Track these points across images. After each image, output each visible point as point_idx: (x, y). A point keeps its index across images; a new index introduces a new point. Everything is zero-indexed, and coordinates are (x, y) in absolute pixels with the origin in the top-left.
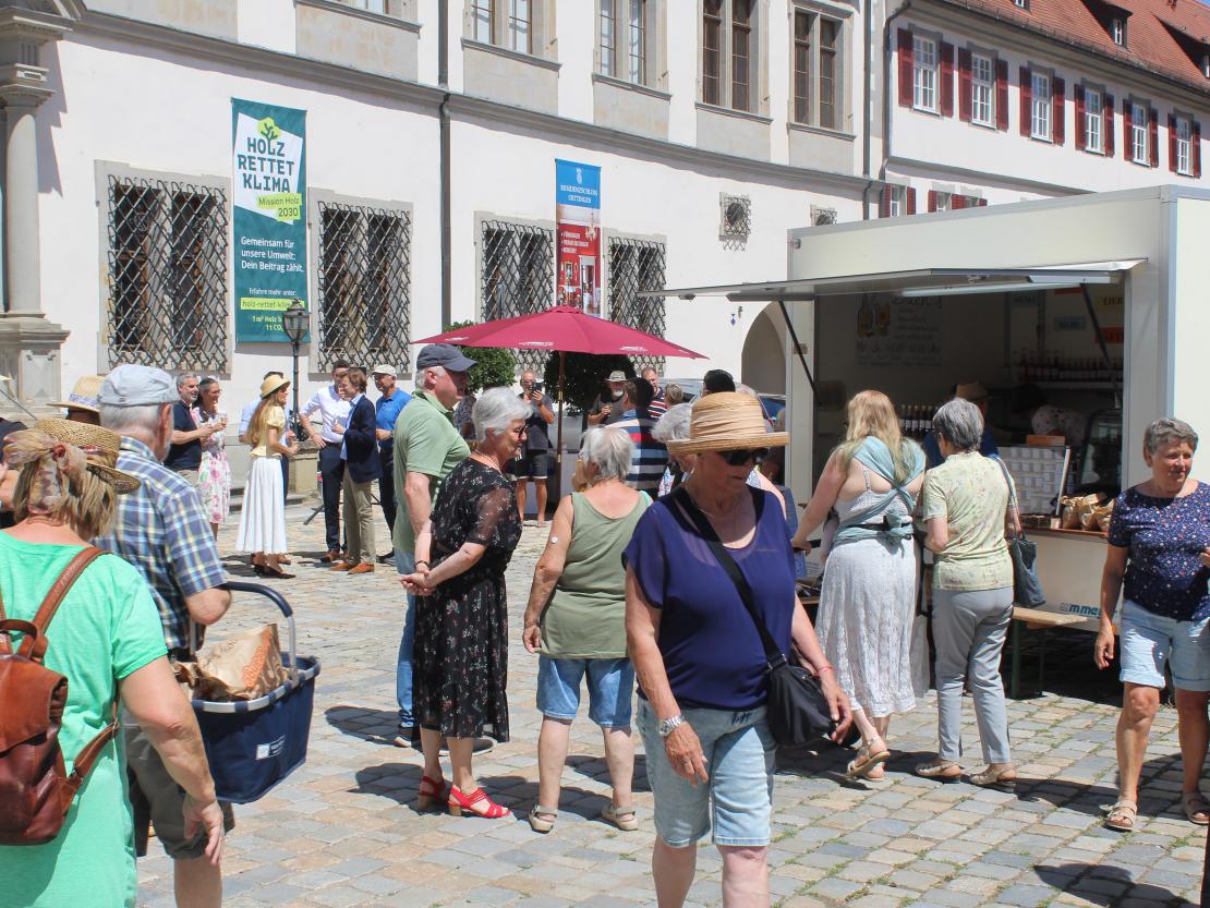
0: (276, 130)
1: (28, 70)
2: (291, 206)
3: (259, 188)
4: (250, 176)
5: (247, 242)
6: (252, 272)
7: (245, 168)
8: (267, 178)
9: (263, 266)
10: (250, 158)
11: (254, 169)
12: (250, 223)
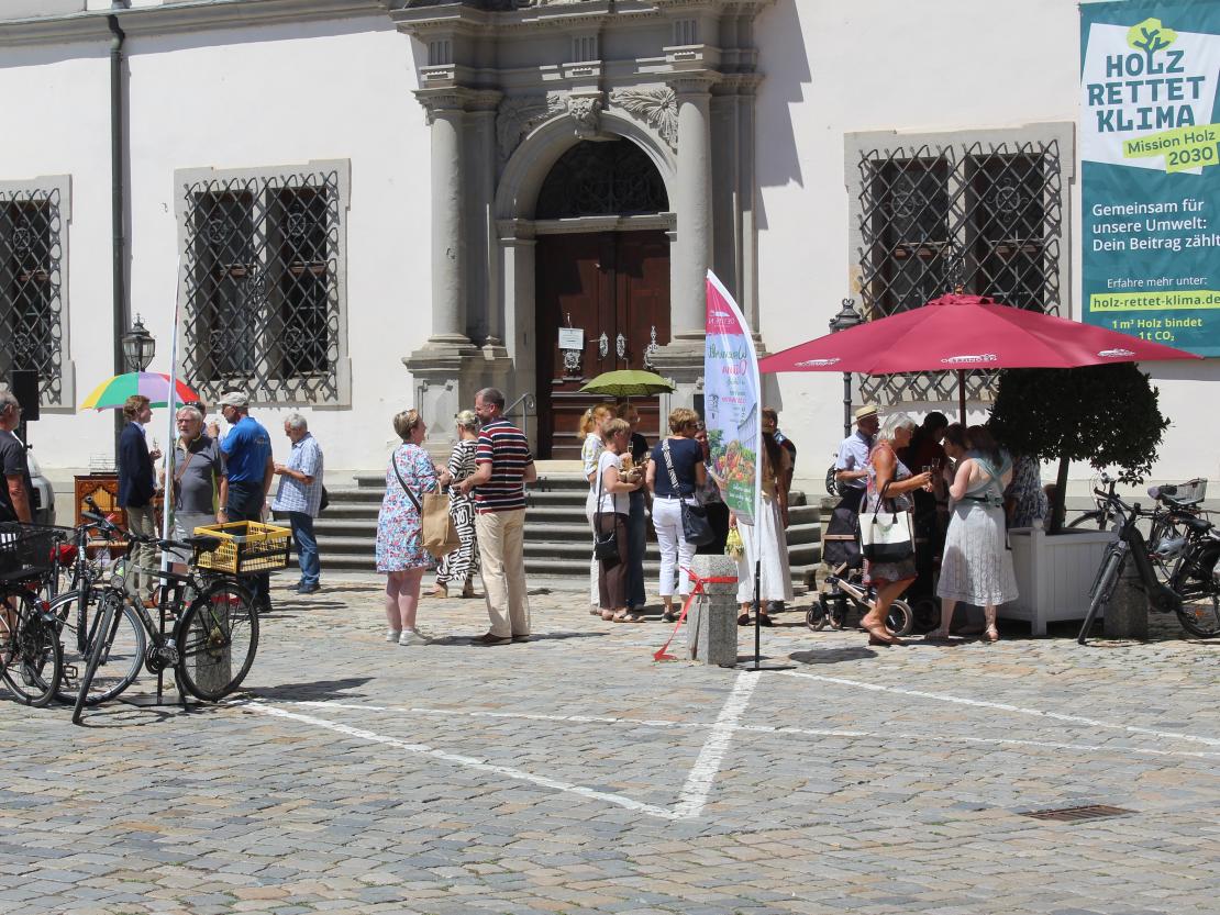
0: (1166, 34)
2: (1199, 146)
3: (1130, 127)
4: (1111, 112)
5: (1106, 211)
6: (1114, 255)
7: (1101, 103)
8: (1144, 111)
9: (1134, 244)
10: (1110, 86)
11: (1120, 101)
12: (1106, 182)
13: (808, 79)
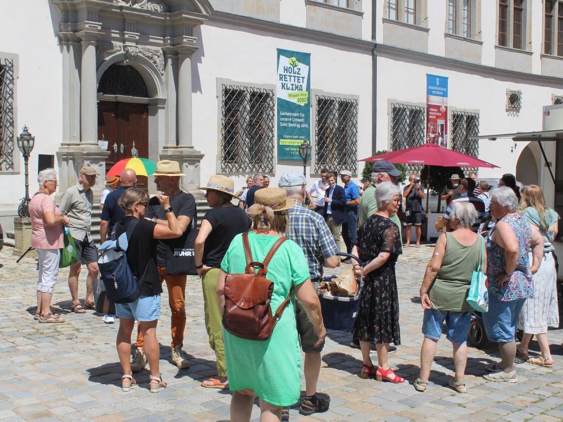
0: (297, 63)
1: (188, 38)
2: (304, 97)
3: (289, 89)
4: (285, 84)
5: (283, 114)
6: (285, 127)
7: (282, 80)
8: (292, 85)
9: (290, 125)
10: (285, 75)
11: (287, 81)
12: (285, 105)
13: (204, 56)
